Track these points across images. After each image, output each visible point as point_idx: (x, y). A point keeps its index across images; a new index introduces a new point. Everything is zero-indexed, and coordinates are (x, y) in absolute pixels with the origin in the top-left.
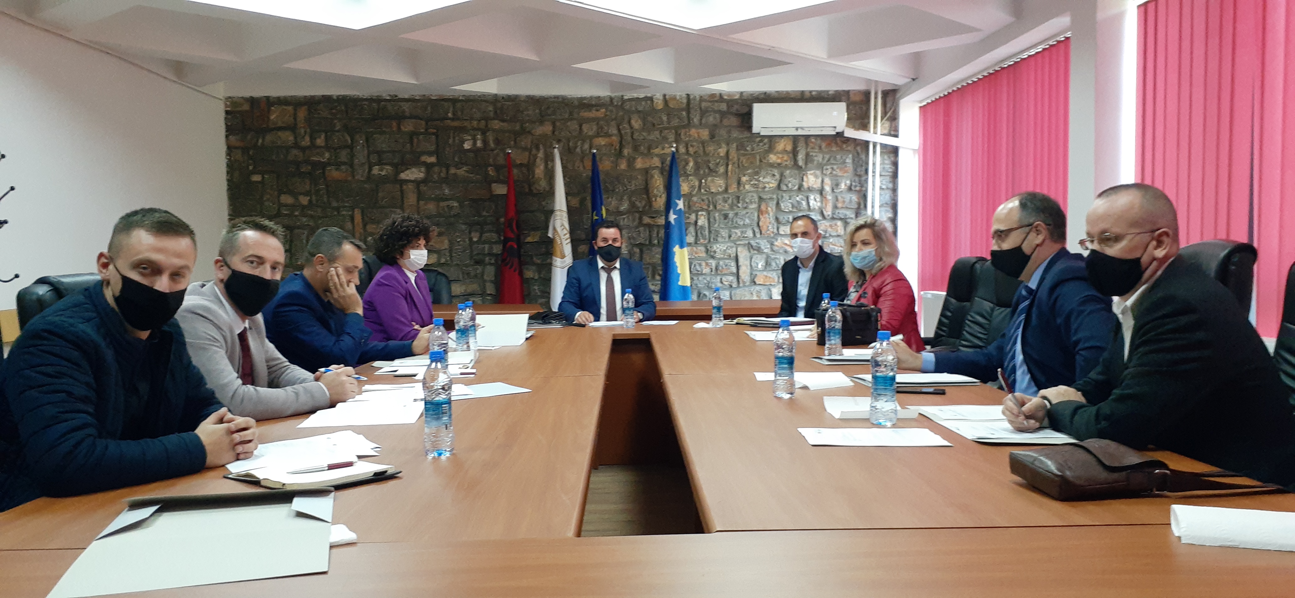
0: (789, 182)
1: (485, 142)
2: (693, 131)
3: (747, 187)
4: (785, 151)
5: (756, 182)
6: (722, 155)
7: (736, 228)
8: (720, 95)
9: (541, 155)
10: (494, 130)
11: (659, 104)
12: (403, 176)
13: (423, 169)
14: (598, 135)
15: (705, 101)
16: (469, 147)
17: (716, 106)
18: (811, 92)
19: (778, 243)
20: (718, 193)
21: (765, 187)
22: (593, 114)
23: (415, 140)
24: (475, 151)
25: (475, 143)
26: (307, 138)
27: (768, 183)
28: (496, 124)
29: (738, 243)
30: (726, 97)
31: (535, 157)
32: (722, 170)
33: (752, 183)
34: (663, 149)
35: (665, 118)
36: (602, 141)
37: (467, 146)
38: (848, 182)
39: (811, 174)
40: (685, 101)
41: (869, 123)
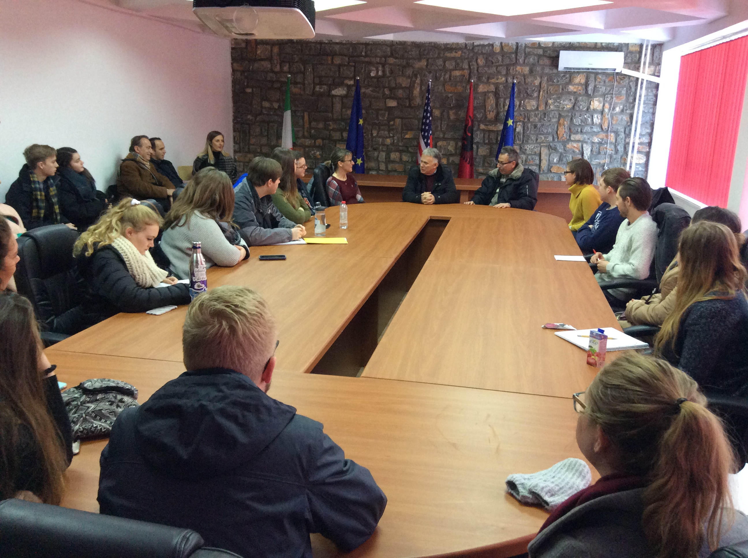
0: (581, 105)
1: (384, 71)
2: (518, 68)
3: (552, 107)
4: (580, 84)
5: (558, 104)
6: (536, 84)
7: (541, 134)
8: (539, 43)
9: (418, 81)
10: (390, 64)
11: (497, 49)
12: (334, 92)
13: (345, 89)
14: (455, 69)
15: (528, 47)
16: (374, 75)
17: (536, 51)
18: (601, 43)
19: (569, 146)
20: (532, 111)
21: (564, 108)
22: (453, 54)
23: (341, 70)
24: (377, 77)
25: (378, 72)
26: (278, 66)
27: (566, 105)
28: (391, 60)
29: (542, 144)
30: (542, 45)
31: (415, 82)
32: (536, 95)
33: (555, 104)
34: (498, 79)
35: (500, 58)
36: (457, 73)
37: (372, 74)
38: (621, 107)
39: (596, 100)
40: (515, 47)
41: (640, 66)
